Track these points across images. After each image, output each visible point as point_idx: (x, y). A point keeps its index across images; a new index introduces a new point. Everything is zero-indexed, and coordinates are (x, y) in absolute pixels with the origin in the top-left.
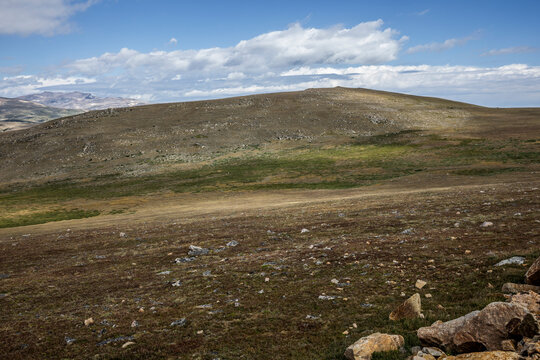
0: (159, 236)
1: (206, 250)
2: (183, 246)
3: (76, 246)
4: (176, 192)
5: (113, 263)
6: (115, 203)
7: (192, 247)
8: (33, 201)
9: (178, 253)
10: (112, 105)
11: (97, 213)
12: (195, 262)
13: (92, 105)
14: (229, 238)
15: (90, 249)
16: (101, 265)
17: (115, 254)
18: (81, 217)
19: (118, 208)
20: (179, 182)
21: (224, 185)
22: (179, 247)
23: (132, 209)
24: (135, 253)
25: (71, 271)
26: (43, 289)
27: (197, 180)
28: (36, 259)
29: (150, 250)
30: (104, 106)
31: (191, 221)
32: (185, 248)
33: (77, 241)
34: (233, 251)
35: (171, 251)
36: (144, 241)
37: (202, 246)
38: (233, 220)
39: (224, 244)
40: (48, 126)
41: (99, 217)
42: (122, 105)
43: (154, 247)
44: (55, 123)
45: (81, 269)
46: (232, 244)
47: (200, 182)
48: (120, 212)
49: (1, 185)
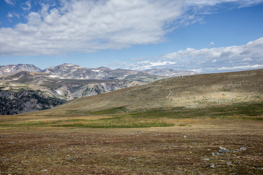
0: (203, 140)
1: (228, 150)
2: (216, 146)
3: (164, 140)
4: (212, 118)
5: (180, 150)
6: (181, 121)
7: (221, 148)
8: (146, 117)
9: (213, 150)
10: (183, 74)
11: (173, 125)
12: (223, 156)
13: (173, 74)
14: (241, 145)
15: (170, 142)
16: (175, 151)
17: (182, 146)
18: (166, 126)
19: (183, 123)
20: (213, 113)
21: (238, 116)
22: (214, 147)
23: (190, 125)
24: (191, 147)
25: (161, 152)
26: (149, 158)
27: (223, 112)
28: (147, 144)
29: (199, 146)
30: (179, 75)
31: (220, 134)
32: (217, 148)
33: (164, 137)
34: (244, 153)
35: (209, 148)
36: (196, 141)
37: (226, 148)
38: (243, 136)
39: (239, 148)
40: (154, 84)
41: (174, 127)
42: (187, 74)
43: (200, 145)
44: (157, 82)
45: (166, 151)
46: (243, 149)
47: (225, 114)
48: (184, 125)
49: (134, 109)
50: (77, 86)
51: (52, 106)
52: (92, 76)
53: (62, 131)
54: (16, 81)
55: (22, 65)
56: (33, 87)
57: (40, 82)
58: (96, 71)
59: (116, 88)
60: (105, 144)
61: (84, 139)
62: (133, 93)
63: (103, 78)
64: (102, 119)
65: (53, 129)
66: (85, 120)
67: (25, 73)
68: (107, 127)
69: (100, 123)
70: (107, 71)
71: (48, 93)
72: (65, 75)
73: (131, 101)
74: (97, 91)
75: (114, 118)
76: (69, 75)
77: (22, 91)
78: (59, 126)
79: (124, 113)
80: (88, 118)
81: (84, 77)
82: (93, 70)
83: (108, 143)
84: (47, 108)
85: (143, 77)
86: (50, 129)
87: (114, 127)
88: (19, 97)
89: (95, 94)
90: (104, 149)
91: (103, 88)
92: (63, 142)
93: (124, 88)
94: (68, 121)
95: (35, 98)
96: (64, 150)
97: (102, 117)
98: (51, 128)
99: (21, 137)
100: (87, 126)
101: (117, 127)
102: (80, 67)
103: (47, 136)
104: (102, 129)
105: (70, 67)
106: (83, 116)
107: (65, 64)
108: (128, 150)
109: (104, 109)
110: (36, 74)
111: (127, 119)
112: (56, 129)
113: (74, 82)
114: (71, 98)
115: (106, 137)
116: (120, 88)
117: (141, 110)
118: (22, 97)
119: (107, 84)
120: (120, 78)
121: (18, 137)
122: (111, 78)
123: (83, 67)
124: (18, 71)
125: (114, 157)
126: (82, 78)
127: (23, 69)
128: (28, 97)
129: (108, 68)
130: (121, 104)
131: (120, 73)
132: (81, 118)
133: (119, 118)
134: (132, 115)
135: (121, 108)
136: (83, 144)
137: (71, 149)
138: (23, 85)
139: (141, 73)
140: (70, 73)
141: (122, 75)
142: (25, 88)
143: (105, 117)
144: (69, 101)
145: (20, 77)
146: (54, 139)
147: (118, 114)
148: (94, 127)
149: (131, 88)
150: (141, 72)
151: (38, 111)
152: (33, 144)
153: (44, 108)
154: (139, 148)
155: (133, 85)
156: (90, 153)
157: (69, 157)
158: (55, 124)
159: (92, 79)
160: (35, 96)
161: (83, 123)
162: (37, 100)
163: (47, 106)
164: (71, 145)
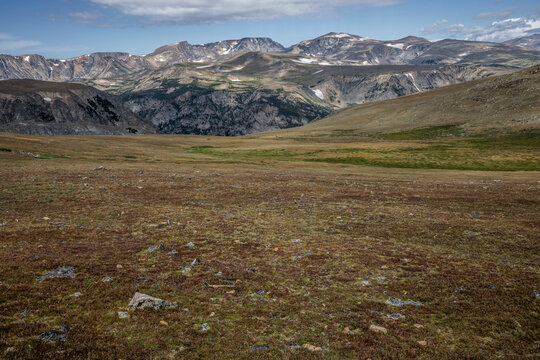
8: (506, 148)
26: (512, 236)
28: (506, 205)
40: (532, 71)
49: (478, 129)
50: (355, 79)
51: (304, 121)
52: (387, 58)
53: (325, 171)
54: (240, 72)
55: (249, 39)
56: (269, 82)
57: (282, 74)
58: (397, 46)
59: (440, 83)
60: (412, 200)
61: (369, 188)
62: (479, 94)
63: (411, 62)
64: (406, 150)
65: (307, 166)
66: (369, 151)
67: (255, 56)
68: (416, 167)
69: (402, 157)
70: (420, 44)
71: (298, 96)
72: (330, 57)
73: (473, 111)
74: (396, 90)
75: (431, 149)
76: (339, 57)
77: (250, 91)
78: (318, 160)
79: (455, 138)
80: (375, 146)
81: (370, 60)
82: (389, 45)
83: (418, 199)
84: (296, 125)
85: (502, 56)
86: (302, 166)
87: (431, 166)
88: (246, 103)
89: (391, 95)
90: (411, 210)
91: (410, 82)
92: (328, 191)
93: (457, 82)
94: (336, 151)
95: (275, 105)
96: (330, 206)
97: (406, 145)
98: (304, 163)
99: (250, 178)
100: (375, 163)
101: (438, 167)
102: (361, 40)
103: (297, 178)
104: (405, 171)
105: (342, 39)
106: (365, 141)
107: (331, 34)
108: (462, 216)
109: (412, 128)
110: (274, 57)
111: (461, 151)
112: (314, 167)
113: (347, 71)
114: (343, 105)
115: (415, 187)
116: (448, 83)
117: (494, 131)
118: (251, 103)
119: (419, 75)
120: (449, 62)
121: (246, 178)
122: (428, 62)
123: (367, 38)
124: (243, 52)
125: (433, 227)
126: (365, 63)
127: (251, 48)
128: (262, 102)
129: (422, 39)
130: (449, 118)
131: (450, 50)
132: (361, 146)
133: (444, 148)
134: (474, 142)
135: (447, 127)
136: (367, 198)
137: (344, 205)
138: (252, 79)
139: (501, 47)
140: (341, 52)
141: (456, 52)
142: (255, 86)
143: (413, 144)
144: (339, 112)
145: (246, 63)
146: (311, 184)
147: (442, 140)
148: (389, 166)
149: (474, 82)
150: (501, 45)
151: (279, 130)
152: (272, 192)
153: (291, 125)
154: (488, 213)
155: (478, 74)
156: (382, 217)
157: (339, 220)
158: (312, 157)
159: (387, 63)
160: (274, 101)
161: (366, 155)
162: (277, 109)
163: (295, 121)
164: (343, 197)
